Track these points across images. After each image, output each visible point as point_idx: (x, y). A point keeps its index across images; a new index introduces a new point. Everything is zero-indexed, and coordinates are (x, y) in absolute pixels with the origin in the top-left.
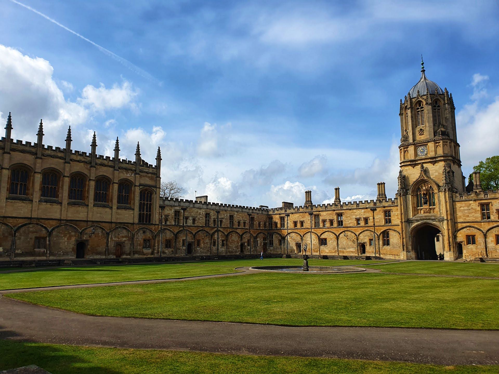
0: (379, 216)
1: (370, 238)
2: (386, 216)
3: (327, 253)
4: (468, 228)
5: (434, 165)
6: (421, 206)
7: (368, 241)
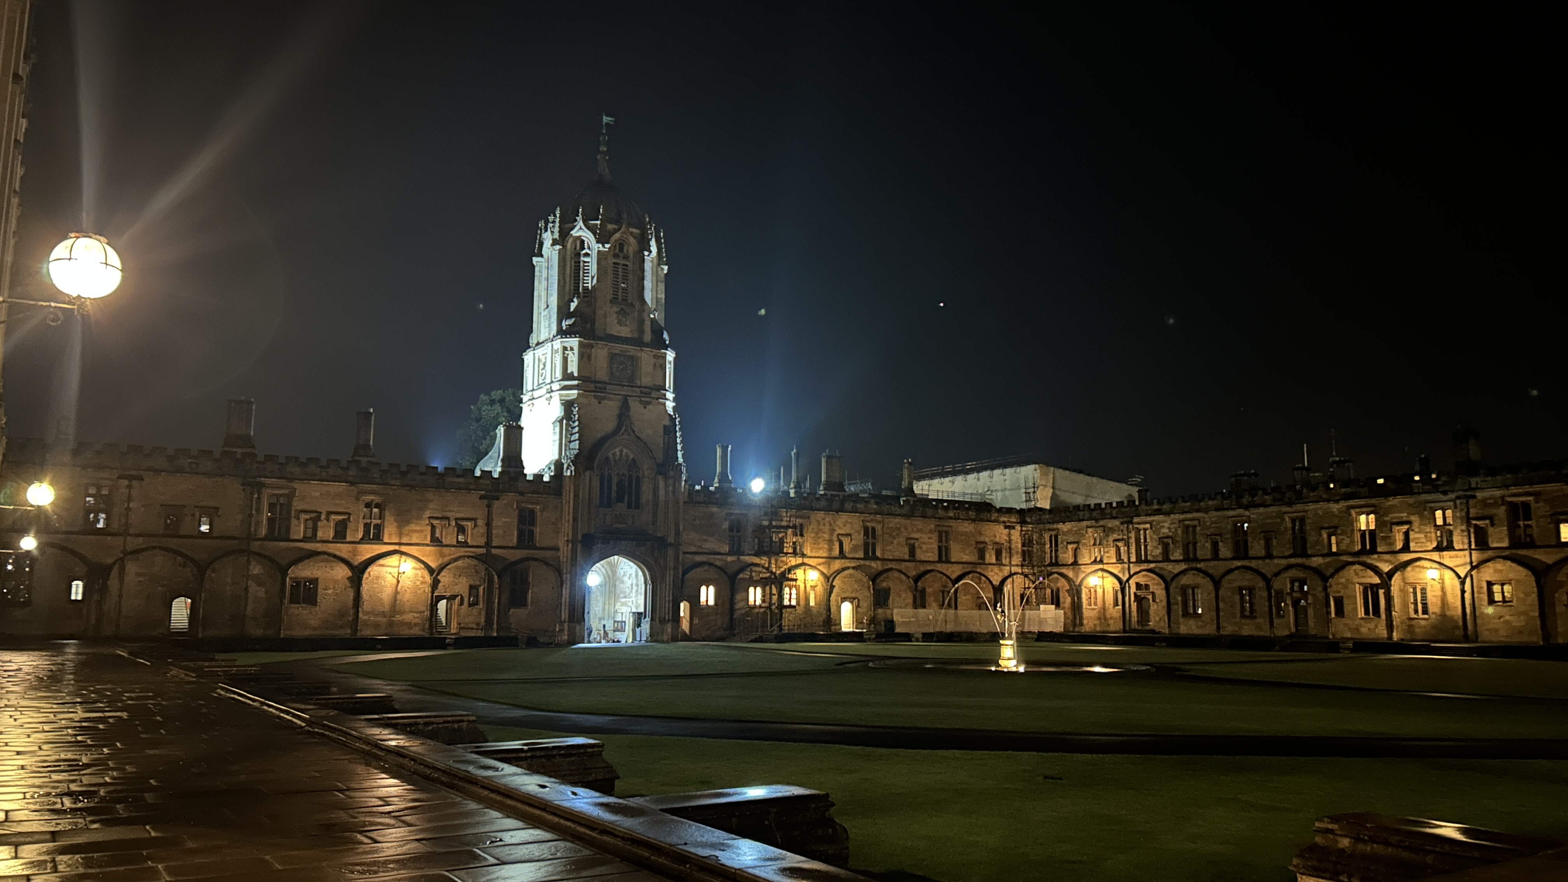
0: (504, 520)
1: (472, 583)
2: (522, 520)
3: (315, 629)
4: (706, 568)
5: (645, 408)
6: (609, 505)
7: (467, 591)
